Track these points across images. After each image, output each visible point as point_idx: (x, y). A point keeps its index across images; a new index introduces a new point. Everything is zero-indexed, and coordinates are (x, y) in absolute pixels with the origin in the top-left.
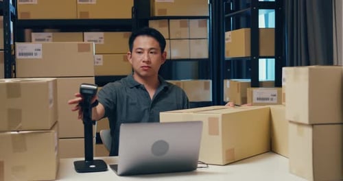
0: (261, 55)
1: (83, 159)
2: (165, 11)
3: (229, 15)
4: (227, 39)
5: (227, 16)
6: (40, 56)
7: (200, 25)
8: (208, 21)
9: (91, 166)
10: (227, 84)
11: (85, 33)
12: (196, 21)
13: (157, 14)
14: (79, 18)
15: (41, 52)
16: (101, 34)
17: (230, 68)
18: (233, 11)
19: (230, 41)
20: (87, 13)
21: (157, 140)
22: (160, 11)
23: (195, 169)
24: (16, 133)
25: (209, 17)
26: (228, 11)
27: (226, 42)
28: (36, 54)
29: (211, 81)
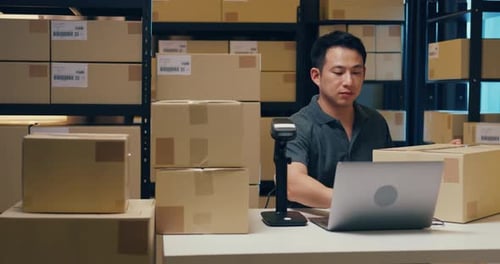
0: (484, 76)
1: (274, 210)
2: (342, 13)
3: (434, 20)
4: (432, 54)
5: (430, 21)
6: (188, 72)
7: (391, 34)
8: (402, 27)
9: (286, 219)
10: (429, 117)
11: (232, 42)
12: (386, 28)
13: (331, 17)
14: (224, 20)
15: (189, 66)
16: (254, 44)
17: (433, 95)
18: (439, 14)
19: (436, 56)
20: (235, 15)
21: (383, 185)
22: (335, 12)
23: (429, 226)
24: (200, 170)
25: (404, 23)
26: (433, 14)
27: (430, 57)
28: (183, 69)
29: (405, 112)
